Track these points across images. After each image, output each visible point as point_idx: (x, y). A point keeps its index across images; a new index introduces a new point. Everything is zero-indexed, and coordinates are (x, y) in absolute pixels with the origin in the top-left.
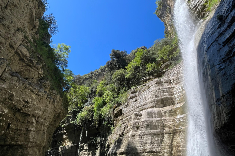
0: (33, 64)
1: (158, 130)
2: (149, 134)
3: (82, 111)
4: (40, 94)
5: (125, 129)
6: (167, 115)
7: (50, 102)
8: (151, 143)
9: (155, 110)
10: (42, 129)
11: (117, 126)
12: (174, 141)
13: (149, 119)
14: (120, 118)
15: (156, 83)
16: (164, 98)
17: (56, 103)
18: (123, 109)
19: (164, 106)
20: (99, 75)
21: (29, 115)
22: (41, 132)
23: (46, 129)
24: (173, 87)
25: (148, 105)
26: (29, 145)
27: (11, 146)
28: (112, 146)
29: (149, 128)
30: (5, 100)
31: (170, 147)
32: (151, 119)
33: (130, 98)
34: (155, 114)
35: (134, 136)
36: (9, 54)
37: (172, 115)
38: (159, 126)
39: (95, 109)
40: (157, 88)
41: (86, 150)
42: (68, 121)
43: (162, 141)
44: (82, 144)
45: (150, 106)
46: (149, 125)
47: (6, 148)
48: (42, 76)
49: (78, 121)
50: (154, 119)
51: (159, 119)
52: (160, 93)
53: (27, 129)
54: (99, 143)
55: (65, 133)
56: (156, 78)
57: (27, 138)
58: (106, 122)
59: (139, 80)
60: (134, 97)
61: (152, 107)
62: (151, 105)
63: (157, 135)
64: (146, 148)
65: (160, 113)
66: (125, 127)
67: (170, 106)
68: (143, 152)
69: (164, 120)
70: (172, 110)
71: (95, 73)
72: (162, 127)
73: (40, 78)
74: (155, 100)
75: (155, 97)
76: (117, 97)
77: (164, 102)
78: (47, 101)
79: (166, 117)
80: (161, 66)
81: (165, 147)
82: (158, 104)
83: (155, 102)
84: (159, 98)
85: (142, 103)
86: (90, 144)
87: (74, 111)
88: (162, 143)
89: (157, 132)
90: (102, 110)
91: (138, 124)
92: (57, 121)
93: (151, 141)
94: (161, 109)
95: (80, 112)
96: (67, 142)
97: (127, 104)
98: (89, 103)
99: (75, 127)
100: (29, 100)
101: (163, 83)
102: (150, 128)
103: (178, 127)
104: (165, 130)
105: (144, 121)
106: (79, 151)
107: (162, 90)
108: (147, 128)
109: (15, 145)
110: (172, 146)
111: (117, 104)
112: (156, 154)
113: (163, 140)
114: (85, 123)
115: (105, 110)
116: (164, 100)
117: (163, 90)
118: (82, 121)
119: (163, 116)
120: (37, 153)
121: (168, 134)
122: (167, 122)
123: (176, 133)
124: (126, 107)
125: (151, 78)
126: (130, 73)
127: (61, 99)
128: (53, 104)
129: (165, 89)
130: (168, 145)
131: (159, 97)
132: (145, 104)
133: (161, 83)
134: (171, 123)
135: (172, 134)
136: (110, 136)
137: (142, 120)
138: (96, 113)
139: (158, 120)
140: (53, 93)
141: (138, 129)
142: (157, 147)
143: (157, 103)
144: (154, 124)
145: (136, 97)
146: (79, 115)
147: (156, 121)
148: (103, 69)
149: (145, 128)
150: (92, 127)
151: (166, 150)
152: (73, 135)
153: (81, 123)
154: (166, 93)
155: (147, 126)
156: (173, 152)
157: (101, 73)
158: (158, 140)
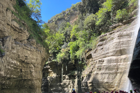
0: (22, 31)
1: (114, 71)
2: (107, 73)
3: (60, 52)
4: (32, 50)
5: (93, 69)
6: (122, 61)
7: (38, 53)
8: (108, 78)
9: (114, 58)
10: (38, 70)
11: (89, 66)
12: (123, 77)
13: (108, 64)
14: (91, 60)
15: (119, 36)
16: (122, 49)
17: (42, 53)
18: (92, 55)
19: (121, 55)
20: (71, 15)
21: (29, 63)
22: (38, 72)
23: (40, 70)
24: (132, 40)
25: (110, 54)
26: (34, 79)
27: (25, 80)
28: (85, 78)
29: (107, 70)
30: (17, 58)
31: (119, 80)
32: (110, 64)
33: (98, 46)
34: (113, 61)
35: (98, 74)
36: (9, 30)
37: (126, 62)
38: (114, 68)
39: (71, 51)
40: (118, 41)
41: (67, 79)
42: (50, 60)
44: (64, 76)
45: (111, 55)
47: (23, 81)
48: (28, 36)
49: (58, 60)
50: (112, 64)
51: (116, 64)
52: (120, 45)
53: (30, 71)
54: (76, 75)
55: (50, 68)
56: (124, 25)
57: (32, 76)
58: (80, 62)
59: (108, 27)
60: (102, 45)
63: (112, 74)
64: (104, 80)
65: (117, 60)
66: (93, 67)
67: (126, 55)
68: (102, 83)
69: (119, 65)
70: (126, 58)
71: (66, 12)
72: (117, 69)
73: (28, 38)
74: (115, 50)
75: (116, 48)
76: (89, 43)
77: (122, 52)
78: (36, 53)
79: (121, 63)
80: (132, 12)
81: (116, 80)
83: (115, 52)
84: (118, 49)
85: (106, 52)
86: (70, 75)
87: (53, 52)
88: (115, 78)
89: (112, 72)
90: (76, 53)
91: (101, 67)
93: (108, 77)
94: (118, 57)
95: (58, 53)
96: (53, 74)
97: (96, 50)
98: (66, 46)
99: (56, 64)
100: (27, 55)
101: (124, 36)
104: (118, 71)
105: (105, 65)
106: (62, 79)
107: (122, 42)
108: (106, 70)
109: (27, 79)
110: (121, 80)
111: (88, 49)
112: (110, 84)
113: (116, 76)
114: (64, 61)
115: (78, 53)
118: (62, 60)
119: (119, 62)
120: (39, 82)
121: (120, 73)
122: (120, 66)
124: (95, 53)
125: (120, 25)
126: (100, 20)
127: (45, 49)
128: (40, 54)
129: (124, 42)
131: (118, 48)
132: (108, 53)
133: (123, 36)
135: (122, 73)
136: (84, 72)
137: (103, 65)
138: (72, 54)
140: (38, 46)
141: (100, 70)
142: (111, 81)
143: (116, 53)
145: (103, 45)
146: (58, 55)
147: (113, 66)
148: (75, 7)
149: (105, 70)
150: (70, 64)
151: (116, 82)
152: (56, 70)
153: (61, 61)
154: (125, 45)
155: (107, 68)
156: (121, 83)
157: (73, 12)
158: (113, 77)
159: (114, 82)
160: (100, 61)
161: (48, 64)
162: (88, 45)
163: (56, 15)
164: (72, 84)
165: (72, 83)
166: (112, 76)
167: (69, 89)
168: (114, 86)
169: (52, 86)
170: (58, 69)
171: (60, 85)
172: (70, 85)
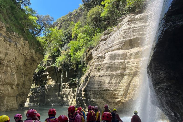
1: (119, 72)
2: (109, 75)
3: (61, 55)
5: (91, 71)
6: (133, 57)
7: (10, 45)
8: (109, 83)
9: (121, 52)
12: (132, 81)
13: (111, 61)
15: (128, 21)
16: (133, 39)
17: (19, 46)
18: (93, 53)
19: (132, 48)
24: (148, 25)
25: (114, 47)
29: (109, 70)
31: (127, 87)
32: (113, 62)
33: (101, 41)
34: (119, 56)
37: (137, 58)
38: (120, 68)
40: (128, 27)
41: (67, 87)
42: (49, 65)
43: (120, 81)
44: (64, 84)
45: (116, 48)
46: (110, 67)
49: (57, 65)
50: (116, 61)
51: (122, 61)
52: (130, 33)
54: (77, 83)
55: (48, 74)
59: (116, 20)
61: (118, 49)
62: (117, 46)
63: (116, 76)
64: (103, 87)
65: (125, 55)
66: (91, 69)
67: (138, 47)
68: (101, 90)
69: (127, 62)
70: (139, 52)
71: (73, 13)
72: (123, 68)
74: (122, 41)
75: (124, 38)
76: (91, 40)
77: (133, 43)
78: (6, 44)
79: (131, 59)
81: (122, 87)
82: (126, 45)
83: (122, 43)
84: (128, 39)
85: (109, 45)
86: (70, 83)
87: (53, 55)
88: (120, 83)
89: (117, 73)
91: (100, 66)
92: (33, 64)
93: (110, 81)
94: (127, 51)
95: (58, 57)
96: (51, 82)
97: (98, 47)
98: (67, 48)
101: (137, 20)
102: (111, 70)
103: (140, 69)
104: (126, 72)
105: (105, 63)
106: (61, 88)
107: (132, 29)
108: (107, 70)
110: (129, 86)
111: (89, 48)
112: (112, 92)
113: (122, 80)
114: (64, 66)
116: (133, 41)
117: (135, 29)
119: (127, 58)
120: (10, 89)
121: (128, 75)
122: (129, 64)
123: (137, 74)
124: (96, 50)
128: (16, 47)
129: (137, 28)
130: (126, 85)
131: (127, 37)
132: (112, 46)
133: (135, 20)
134: (133, 65)
135: (132, 76)
136: (83, 77)
137: (104, 62)
138: (73, 57)
139: (120, 62)
140: (12, 35)
141: (99, 71)
142: (114, 87)
143: (124, 44)
144: (116, 66)
146: (58, 59)
147: (118, 63)
148: (83, 8)
149: (105, 70)
150: (71, 69)
151: (122, 89)
152: (55, 76)
153: (61, 66)
154: (137, 33)
155: (108, 68)
156: (129, 91)
157: (81, 13)
158: (116, 81)
159: (118, 89)
160: (99, 57)
161: (46, 70)
162: (90, 43)
163: (62, 17)
164: (72, 94)
165: (73, 92)
166: (115, 79)
167: (69, 100)
168: (118, 96)
169: (49, 96)
170: (58, 76)
171: (59, 95)
172: (70, 95)
